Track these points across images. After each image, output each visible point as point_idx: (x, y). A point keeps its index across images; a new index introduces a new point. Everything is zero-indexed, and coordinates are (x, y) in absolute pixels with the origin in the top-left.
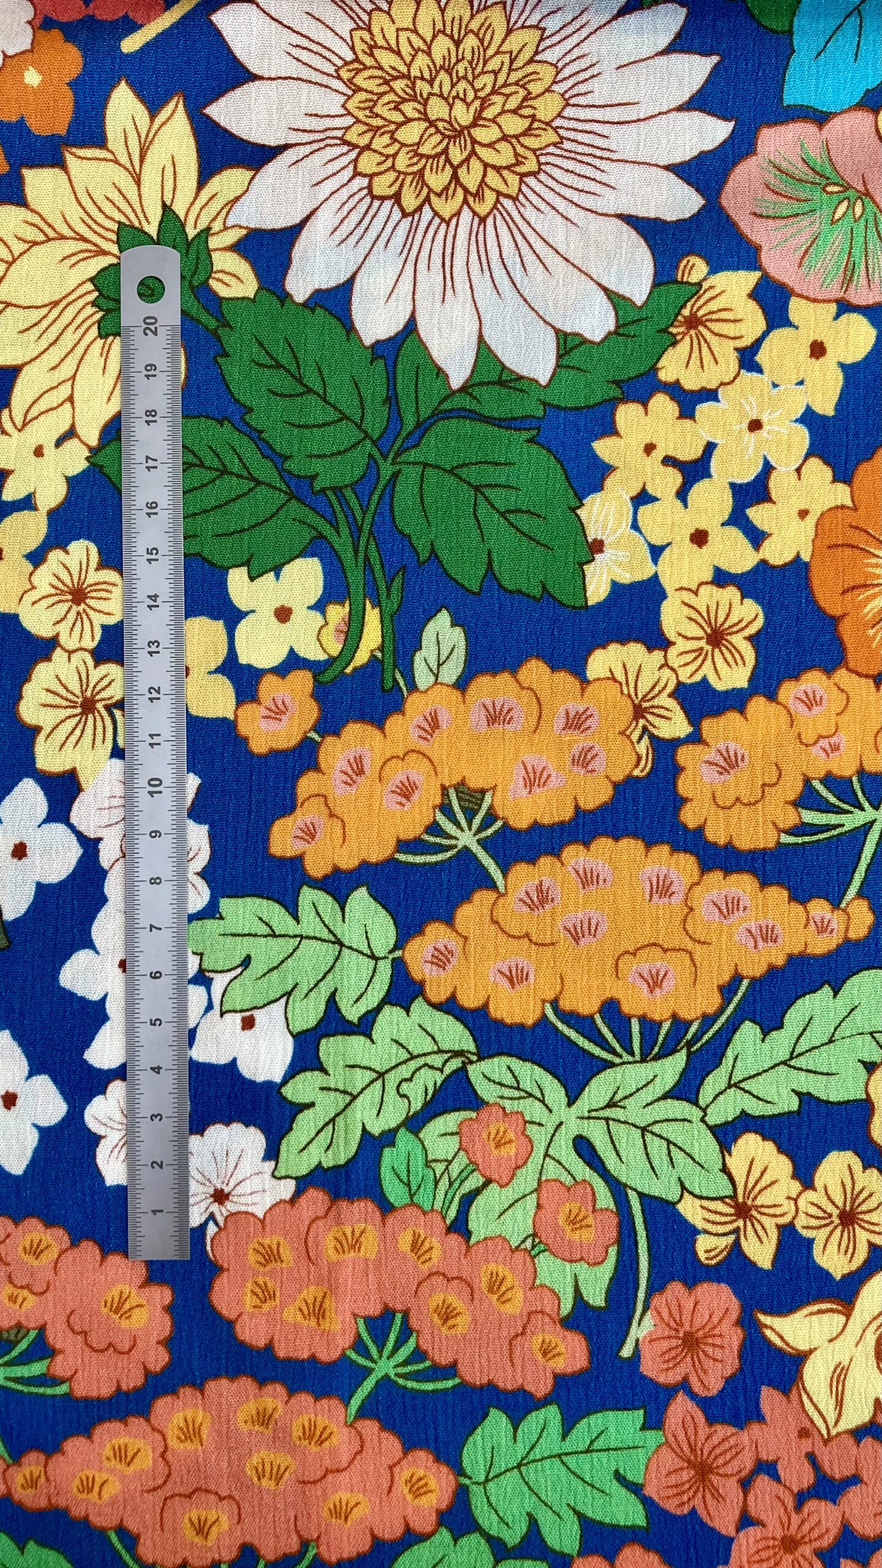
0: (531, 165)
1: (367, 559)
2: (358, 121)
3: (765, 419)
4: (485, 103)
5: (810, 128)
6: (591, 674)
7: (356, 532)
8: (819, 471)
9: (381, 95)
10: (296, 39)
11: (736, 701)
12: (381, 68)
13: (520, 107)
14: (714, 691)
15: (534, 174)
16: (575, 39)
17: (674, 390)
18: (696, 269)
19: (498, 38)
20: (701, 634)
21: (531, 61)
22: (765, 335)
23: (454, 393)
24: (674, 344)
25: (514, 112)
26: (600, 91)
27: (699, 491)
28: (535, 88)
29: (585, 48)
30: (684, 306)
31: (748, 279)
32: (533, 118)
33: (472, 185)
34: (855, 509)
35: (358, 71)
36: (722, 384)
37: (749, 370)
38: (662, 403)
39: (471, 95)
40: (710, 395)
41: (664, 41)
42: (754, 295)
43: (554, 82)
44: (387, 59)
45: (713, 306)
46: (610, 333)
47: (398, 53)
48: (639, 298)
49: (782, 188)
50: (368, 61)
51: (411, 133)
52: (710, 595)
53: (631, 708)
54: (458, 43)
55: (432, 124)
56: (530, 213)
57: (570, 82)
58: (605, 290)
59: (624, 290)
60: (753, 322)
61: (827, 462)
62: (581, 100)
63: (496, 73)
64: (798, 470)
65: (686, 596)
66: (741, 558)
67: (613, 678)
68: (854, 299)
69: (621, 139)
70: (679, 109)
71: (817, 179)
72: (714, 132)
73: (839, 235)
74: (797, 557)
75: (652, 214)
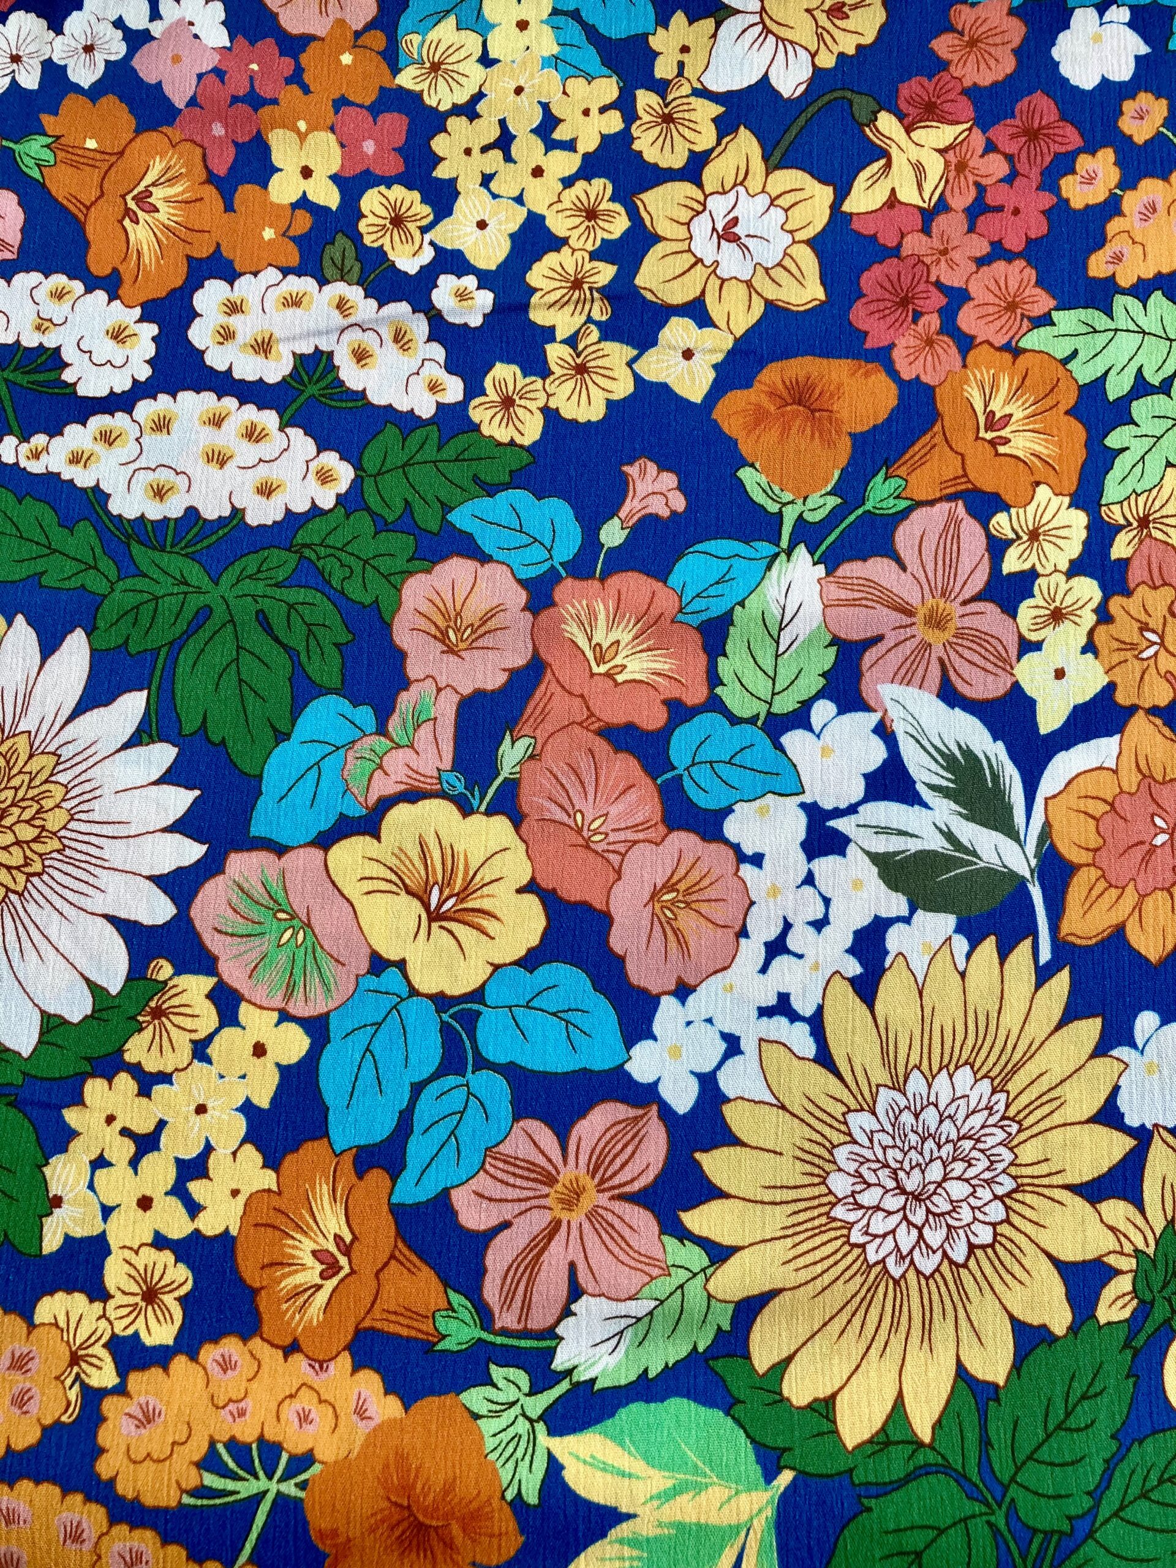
0: (37, 867)
3: (209, 1106)
4: (5, 813)
5: (272, 857)
6: (37, 1320)
8: (251, 1156)
13: (33, 818)
14: (143, 1345)
15: (39, 875)
16: (84, 766)
17: (136, 1071)
18: (164, 970)
19: (21, 763)
20: (136, 1289)
21: (46, 781)
22: (217, 1031)
24: (141, 1030)
25: (27, 822)
26: (100, 809)
27: (148, 1162)
28: (48, 804)
29: (92, 776)
30: (151, 999)
31: (206, 983)
32: (43, 828)
34: (279, 1193)
36: (176, 1070)
37: (200, 1060)
38: (125, 1082)
40: (165, 1078)
41: (159, 774)
42: (212, 994)
43: (63, 800)
45: (175, 1001)
46: (86, 1017)
48: (114, 990)
49: (241, 908)
52: (149, 1255)
53: (68, 1353)
56: (32, 907)
57: (77, 803)
58: (87, 980)
59: (101, 981)
60: (207, 1018)
61: (258, 1149)
62: (83, 816)
63: (16, 789)
64: (234, 1153)
65: (128, 1254)
66: (178, 1226)
67: (56, 1325)
68: (292, 1010)
69: (115, 852)
70: (165, 830)
71: (271, 904)
72: (191, 851)
73: (283, 957)
74: (227, 1231)
75: (133, 918)
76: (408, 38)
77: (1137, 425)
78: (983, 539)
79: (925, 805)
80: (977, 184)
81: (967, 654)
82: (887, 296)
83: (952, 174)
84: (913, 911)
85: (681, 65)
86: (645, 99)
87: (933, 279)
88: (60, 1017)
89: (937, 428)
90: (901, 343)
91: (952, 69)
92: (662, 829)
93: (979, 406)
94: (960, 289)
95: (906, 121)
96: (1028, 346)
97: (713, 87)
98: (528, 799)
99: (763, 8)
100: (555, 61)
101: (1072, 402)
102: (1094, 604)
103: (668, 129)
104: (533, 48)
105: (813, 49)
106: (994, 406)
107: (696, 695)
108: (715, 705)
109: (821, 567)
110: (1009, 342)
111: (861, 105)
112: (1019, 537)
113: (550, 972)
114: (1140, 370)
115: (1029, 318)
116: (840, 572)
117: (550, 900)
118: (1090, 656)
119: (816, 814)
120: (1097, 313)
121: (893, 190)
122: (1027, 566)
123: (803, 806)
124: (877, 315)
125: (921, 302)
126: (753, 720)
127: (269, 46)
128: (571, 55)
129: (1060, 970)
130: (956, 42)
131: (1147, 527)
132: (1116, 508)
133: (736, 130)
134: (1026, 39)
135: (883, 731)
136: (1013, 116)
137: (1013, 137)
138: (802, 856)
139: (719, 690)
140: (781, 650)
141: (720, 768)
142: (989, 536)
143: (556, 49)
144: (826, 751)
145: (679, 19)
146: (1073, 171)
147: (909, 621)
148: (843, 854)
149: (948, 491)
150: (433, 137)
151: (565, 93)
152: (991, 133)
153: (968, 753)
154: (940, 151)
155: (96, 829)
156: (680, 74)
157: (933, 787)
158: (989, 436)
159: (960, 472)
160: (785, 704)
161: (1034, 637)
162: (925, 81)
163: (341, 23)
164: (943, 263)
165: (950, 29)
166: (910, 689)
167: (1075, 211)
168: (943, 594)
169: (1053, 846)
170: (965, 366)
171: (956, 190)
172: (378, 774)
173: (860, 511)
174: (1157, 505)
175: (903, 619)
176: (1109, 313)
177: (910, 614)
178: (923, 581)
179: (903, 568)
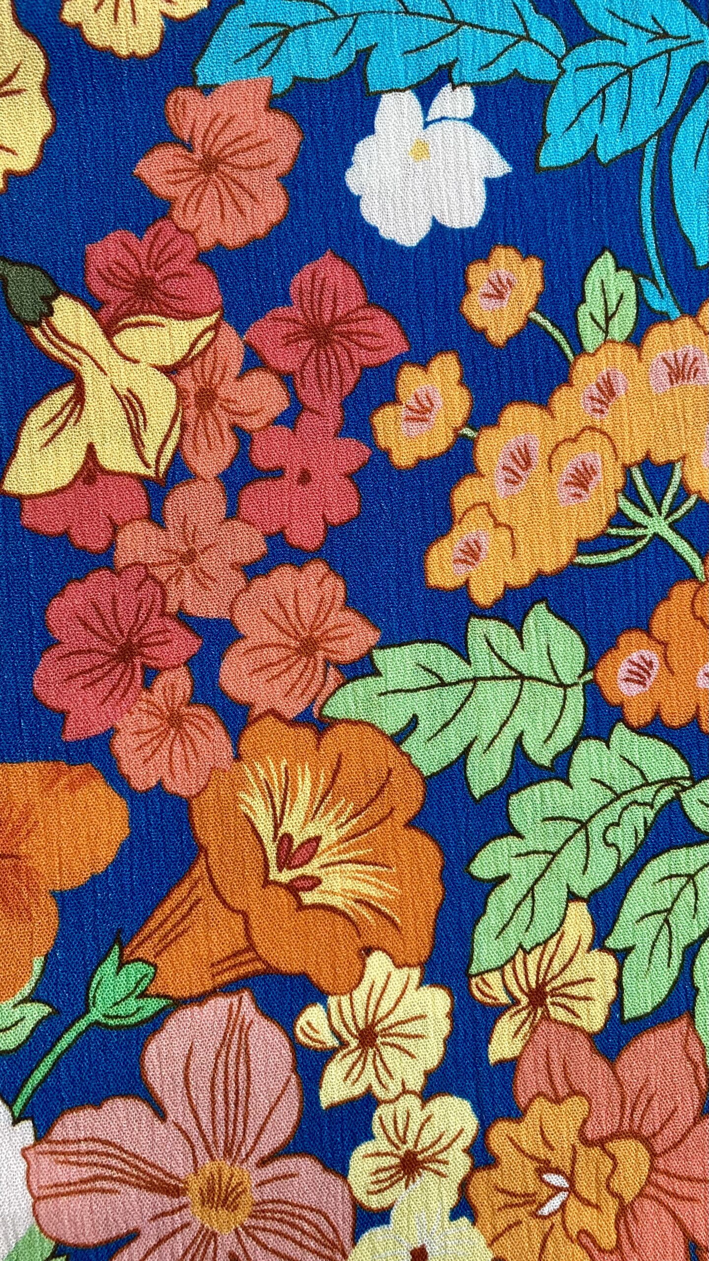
77: (519, 836)
78: (286, 1053)
80: (235, 428)
81: (272, 1241)
82: (96, 643)
83: (192, 413)
87: (172, 606)
89: (198, 871)
90: (127, 724)
91: (177, 214)
93: (265, 828)
94: (219, 621)
95: (103, 313)
96: (340, 714)
101: (415, 807)
102: (466, 1140)
106: (291, 825)
109: (27, 1126)
110: (308, 710)
111: (23, 285)
112: (344, 1044)
114: (519, 742)
115: (338, 666)
116: (58, 1132)
118: (464, 1222)
120: (443, 651)
121: (91, 448)
122: (358, 1090)
124: (80, 681)
125: (156, 651)
130: (181, 163)
131: (543, 1004)
132: (494, 979)
134: (301, 157)
136: (286, 300)
137: (290, 340)
142: (296, 1046)
146: (393, 399)
147: (176, 1202)
149: (227, 977)
152: (253, 333)
154: (170, 371)
158: (285, 876)
159: (242, 943)
161: (375, 1203)
162: (132, 238)
164: (188, 577)
165: (170, 137)
167: (400, 471)
168: (228, 1152)
170: (238, 757)
171: (202, 440)
173: (82, 1025)
174: (556, 966)
175: (167, 1202)
176: (462, 651)
177: (175, 1192)
178: (194, 1134)
179: (160, 1113)
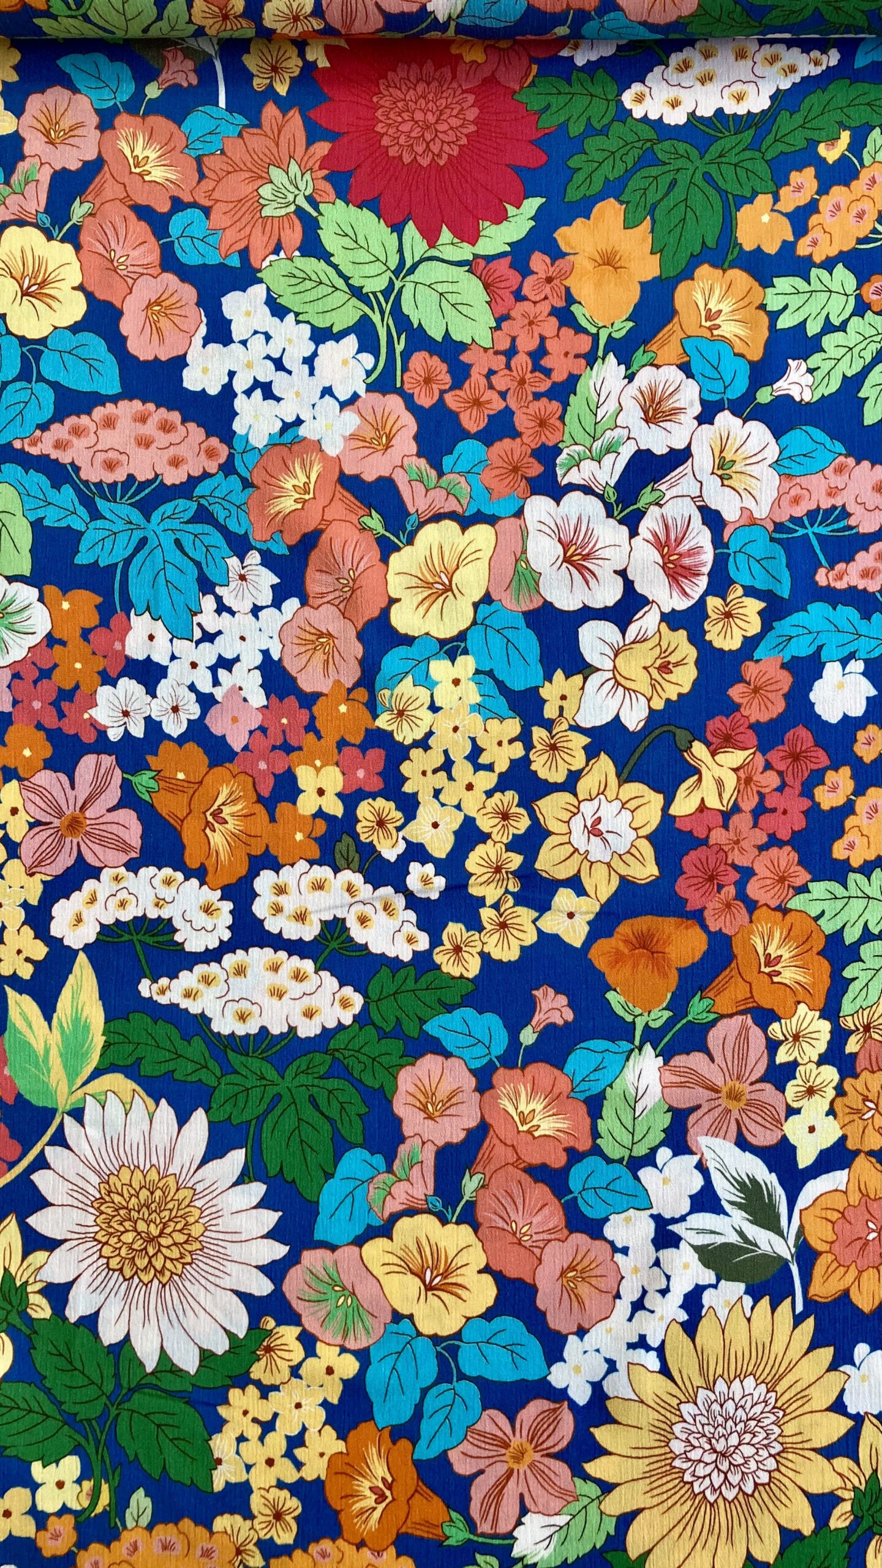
0: (188, 1259)
1: (102, 1456)
2: (102, 1229)
3: (303, 1403)
4: (165, 1226)
5: (328, 1252)
6: (215, 1529)
7: (97, 1442)
8: (330, 1432)
9: (114, 1216)
10: (71, 1186)
11: (286, 1551)
12: (113, 1202)
13: (183, 1228)
14: (276, 1543)
15: (190, 1264)
16: (210, 1197)
17: (258, 1384)
18: (270, 1323)
19: (172, 1194)
20: (269, 1513)
21: (188, 1206)
22: (304, 1360)
23: (148, 1374)
24: (259, 1360)
25: (180, 1231)
26: (223, 1224)
27: (270, 1437)
28: (191, 1220)
29: (214, 1202)
30: (263, 1341)
31: (295, 1331)
32: (189, 1235)
33: (159, 1266)
34: (348, 1454)
35: (102, 1204)
36: (282, 1383)
37: (295, 1377)
38: (252, 1391)
39: (158, 1221)
40: (276, 1388)
41: (255, 1201)
42: (298, 1338)
43: (200, 1217)
44: (117, 1199)
45: (278, 1342)
46: (226, 1351)
47: (122, 1196)
48: (241, 1335)
49: (313, 1285)
50: (107, 1199)
51: (128, 1237)
52: (275, 1493)
53: (234, 1548)
54: (152, 1193)
55: (139, 1234)
56: (187, 1284)
57: (208, 1219)
58: (225, 1329)
59: (233, 1330)
60: (297, 1352)
61: (334, 1428)
62: (214, 1228)
63: (171, 1210)
64: (320, 1431)
65: (263, 1492)
66: (290, 1475)
67: (226, 1532)
68: (348, 1346)
69: (233, 1250)
70: (262, 1237)
71: (330, 1281)
72: (280, 1251)
73: (340, 1314)
74: (319, 1477)
75: (248, 1291)
76: (382, 692)
77: (864, 962)
78: (764, 1040)
79: (727, 1214)
80: (759, 793)
81: (753, 1116)
82: (700, 874)
83: (742, 786)
84: (718, 1280)
85: (561, 708)
86: (539, 733)
87: (729, 861)
88: (211, 1351)
89: (733, 965)
90: (710, 906)
91: (742, 710)
92: (566, 1232)
93: (760, 950)
94: (747, 868)
95: (712, 748)
96: (793, 907)
97: (583, 725)
98: (482, 1214)
99: (615, 667)
100: (478, 708)
101: (821, 947)
102: (834, 1084)
103: (554, 755)
104: (464, 699)
105: (649, 696)
106: (770, 950)
107: (584, 1145)
108: (596, 1151)
109: (661, 1059)
110: (780, 905)
111: (682, 735)
112: (787, 1039)
113: (500, 1322)
114: (866, 924)
115: (793, 888)
116: (672, 1063)
117: (499, 1278)
118: (831, 1117)
119: (660, 1222)
120: (837, 885)
121: (703, 800)
122: (791, 1058)
123: (652, 1216)
124: (693, 888)
125: (722, 878)
126: (620, 1161)
127: (292, 701)
128: (490, 703)
129: (809, 1317)
130: (745, 690)
131: (869, 1031)
132: (849, 1019)
133: (598, 755)
134: (792, 688)
135: (701, 1167)
136: (783, 743)
137: (783, 758)
138: (652, 1248)
139: (599, 1141)
140: (637, 1114)
141: (601, 1192)
142: (767, 1038)
143: (478, 699)
144: (666, 1181)
145: (559, 675)
147: (717, 1096)
148: (678, 1247)
149: (742, 1007)
150: (401, 763)
151: (486, 730)
152: (768, 756)
153: (753, 1181)
154: (735, 770)
155: (221, 1236)
156: (561, 715)
157: (732, 1203)
158: (767, 970)
159: (749, 995)
160: (641, 1150)
161: (795, 1105)
162: (724, 719)
163: (338, 683)
164: (736, 850)
165: (741, 680)
166: (718, 1140)
167: (823, 811)
168: (738, 1078)
169: (805, 1240)
170: (751, 922)
171: (745, 797)
172: (389, 1197)
173: (684, 1021)
174: (876, 1017)
175: (714, 1095)
176: (845, 885)
177: (717, 1091)
178: (725, 1070)
179: (712, 1060)
